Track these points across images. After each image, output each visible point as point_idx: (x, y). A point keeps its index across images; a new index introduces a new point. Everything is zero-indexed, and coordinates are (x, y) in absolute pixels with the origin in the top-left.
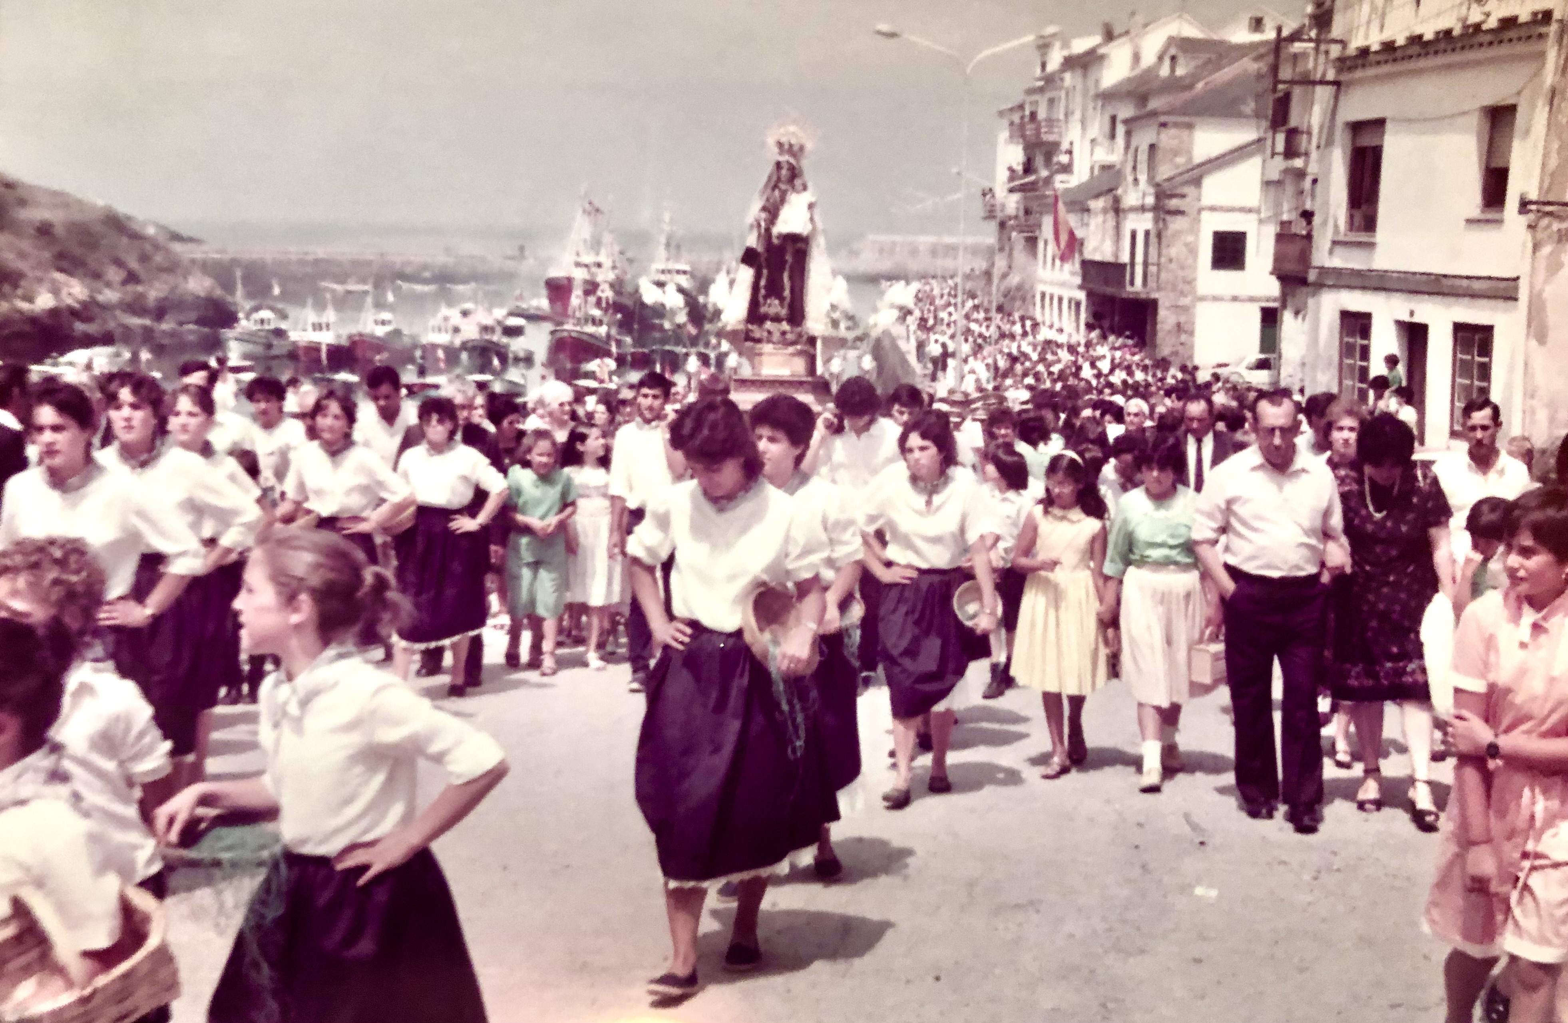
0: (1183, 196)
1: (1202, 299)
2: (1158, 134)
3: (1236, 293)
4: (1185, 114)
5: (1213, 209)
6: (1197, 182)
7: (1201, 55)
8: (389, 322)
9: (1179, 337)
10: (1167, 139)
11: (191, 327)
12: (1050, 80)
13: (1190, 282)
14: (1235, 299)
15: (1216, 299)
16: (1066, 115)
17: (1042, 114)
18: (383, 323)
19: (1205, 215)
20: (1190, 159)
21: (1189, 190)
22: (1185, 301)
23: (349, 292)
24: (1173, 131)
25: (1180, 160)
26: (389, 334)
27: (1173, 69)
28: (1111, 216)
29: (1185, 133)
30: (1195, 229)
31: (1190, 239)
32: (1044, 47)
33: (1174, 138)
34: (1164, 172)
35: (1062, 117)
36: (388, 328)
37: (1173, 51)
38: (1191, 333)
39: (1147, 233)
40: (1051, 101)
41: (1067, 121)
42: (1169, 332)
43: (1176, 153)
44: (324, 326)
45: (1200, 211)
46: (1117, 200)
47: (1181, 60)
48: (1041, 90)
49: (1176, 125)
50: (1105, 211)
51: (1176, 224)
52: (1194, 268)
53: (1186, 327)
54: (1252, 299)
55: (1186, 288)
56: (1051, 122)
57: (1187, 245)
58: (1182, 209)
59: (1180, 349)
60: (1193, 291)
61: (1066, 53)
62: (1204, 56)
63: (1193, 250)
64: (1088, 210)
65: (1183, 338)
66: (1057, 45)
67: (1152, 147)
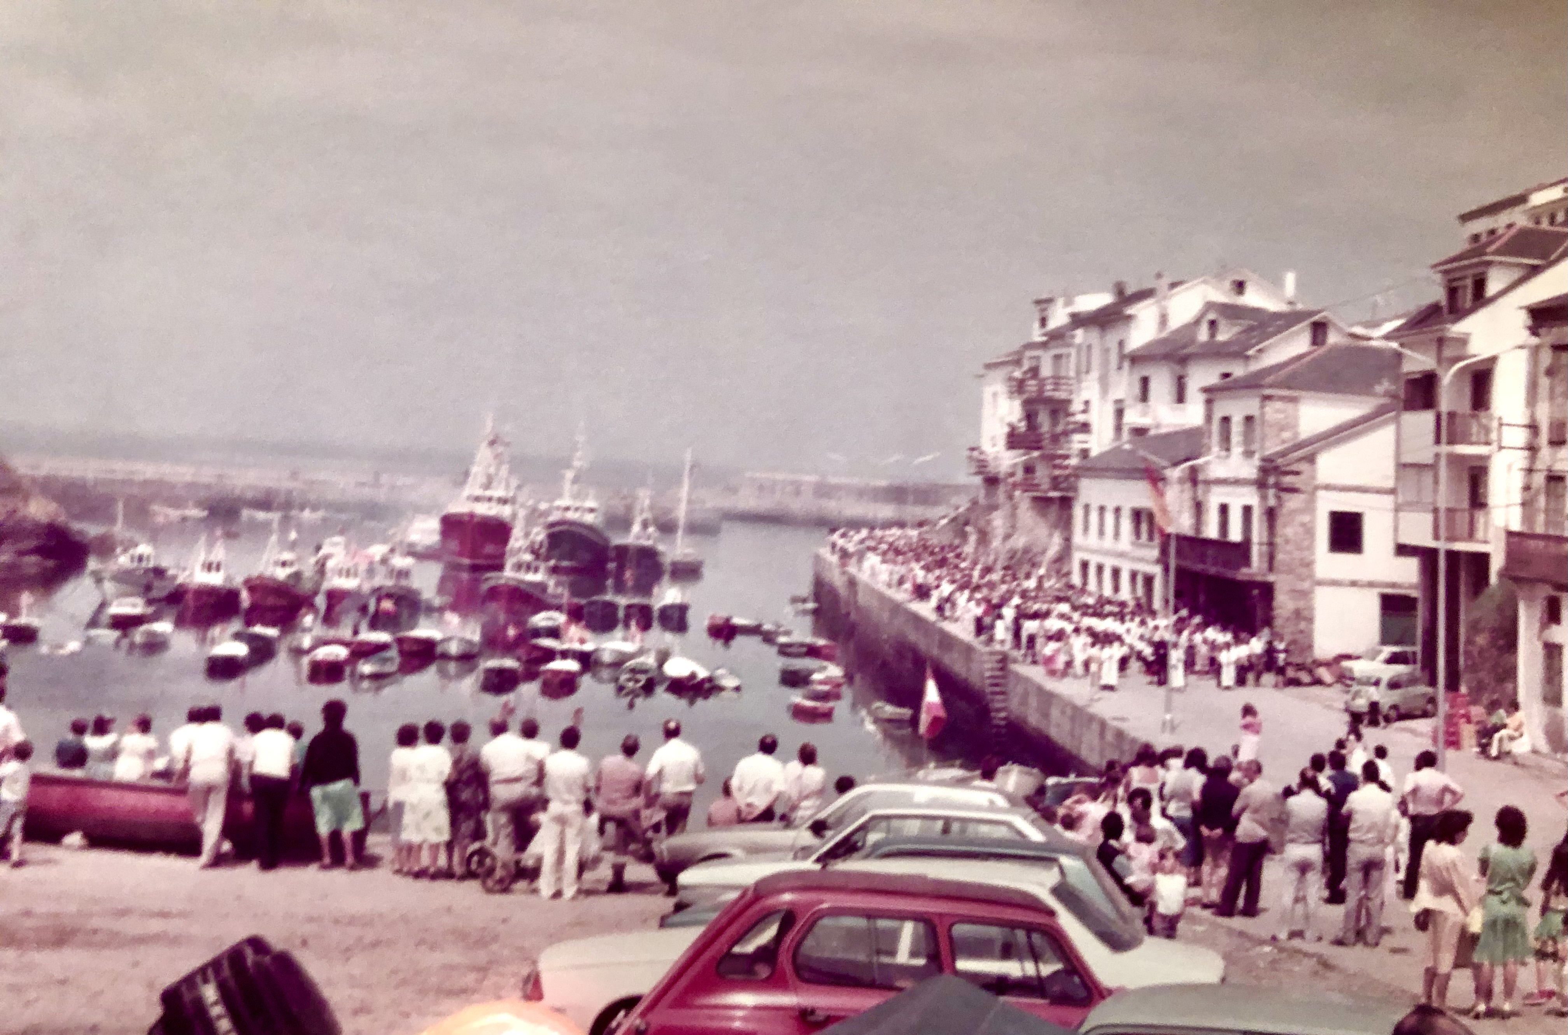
0: (1297, 473)
1: (1320, 583)
2: (1262, 407)
3: (1355, 577)
4: (1289, 388)
5: (1328, 487)
6: (1311, 459)
7: (1242, 321)
8: (291, 564)
9: (1297, 624)
10: (1274, 411)
11: (33, 559)
12: (1057, 337)
13: (1309, 564)
14: (1354, 584)
15: (1335, 583)
16: (1078, 373)
17: (1046, 371)
18: (284, 564)
19: (1321, 494)
20: (1296, 434)
21: (1303, 467)
22: (1306, 585)
23: (184, 519)
24: (1278, 405)
25: (1286, 435)
26: (290, 576)
27: (1213, 335)
28: (1188, 485)
29: (1290, 406)
30: (1310, 507)
31: (1306, 518)
32: (1044, 303)
33: (1278, 411)
34: (1272, 447)
35: (1072, 374)
36: (288, 571)
37: (1211, 316)
38: (1310, 620)
39: (1247, 510)
40: (1058, 357)
41: (1079, 380)
42: (1288, 619)
43: (1282, 429)
44: (214, 566)
45: (1317, 488)
46: (1194, 471)
47: (1223, 324)
48: (1044, 345)
49: (1282, 398)
50: (1181, 481)
51: (1292, 502)
52: (1311, 548)
53: (1306, 613)
54: (1371, 585)
55: (1304, 571)
56: (1057, 380)
57: (1303, 525)
58: (1297, 486)
59: (1299, 637)
60: (1311, 576)
61: (1070, 310)
62: (1246, 323)
63: (1309, 531)
64: (1163, 479)
65: (1303, 625)
66: (1060, 302)
67: (1249, 419)
